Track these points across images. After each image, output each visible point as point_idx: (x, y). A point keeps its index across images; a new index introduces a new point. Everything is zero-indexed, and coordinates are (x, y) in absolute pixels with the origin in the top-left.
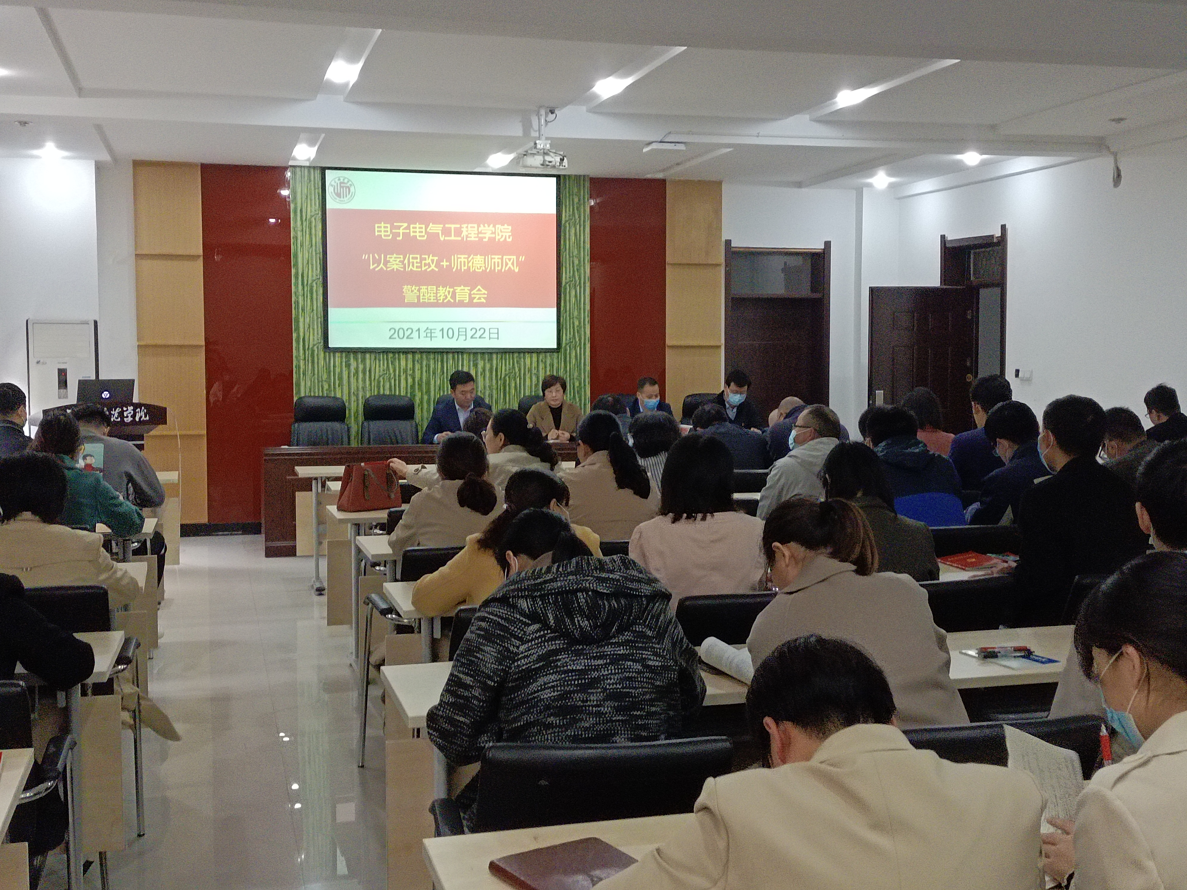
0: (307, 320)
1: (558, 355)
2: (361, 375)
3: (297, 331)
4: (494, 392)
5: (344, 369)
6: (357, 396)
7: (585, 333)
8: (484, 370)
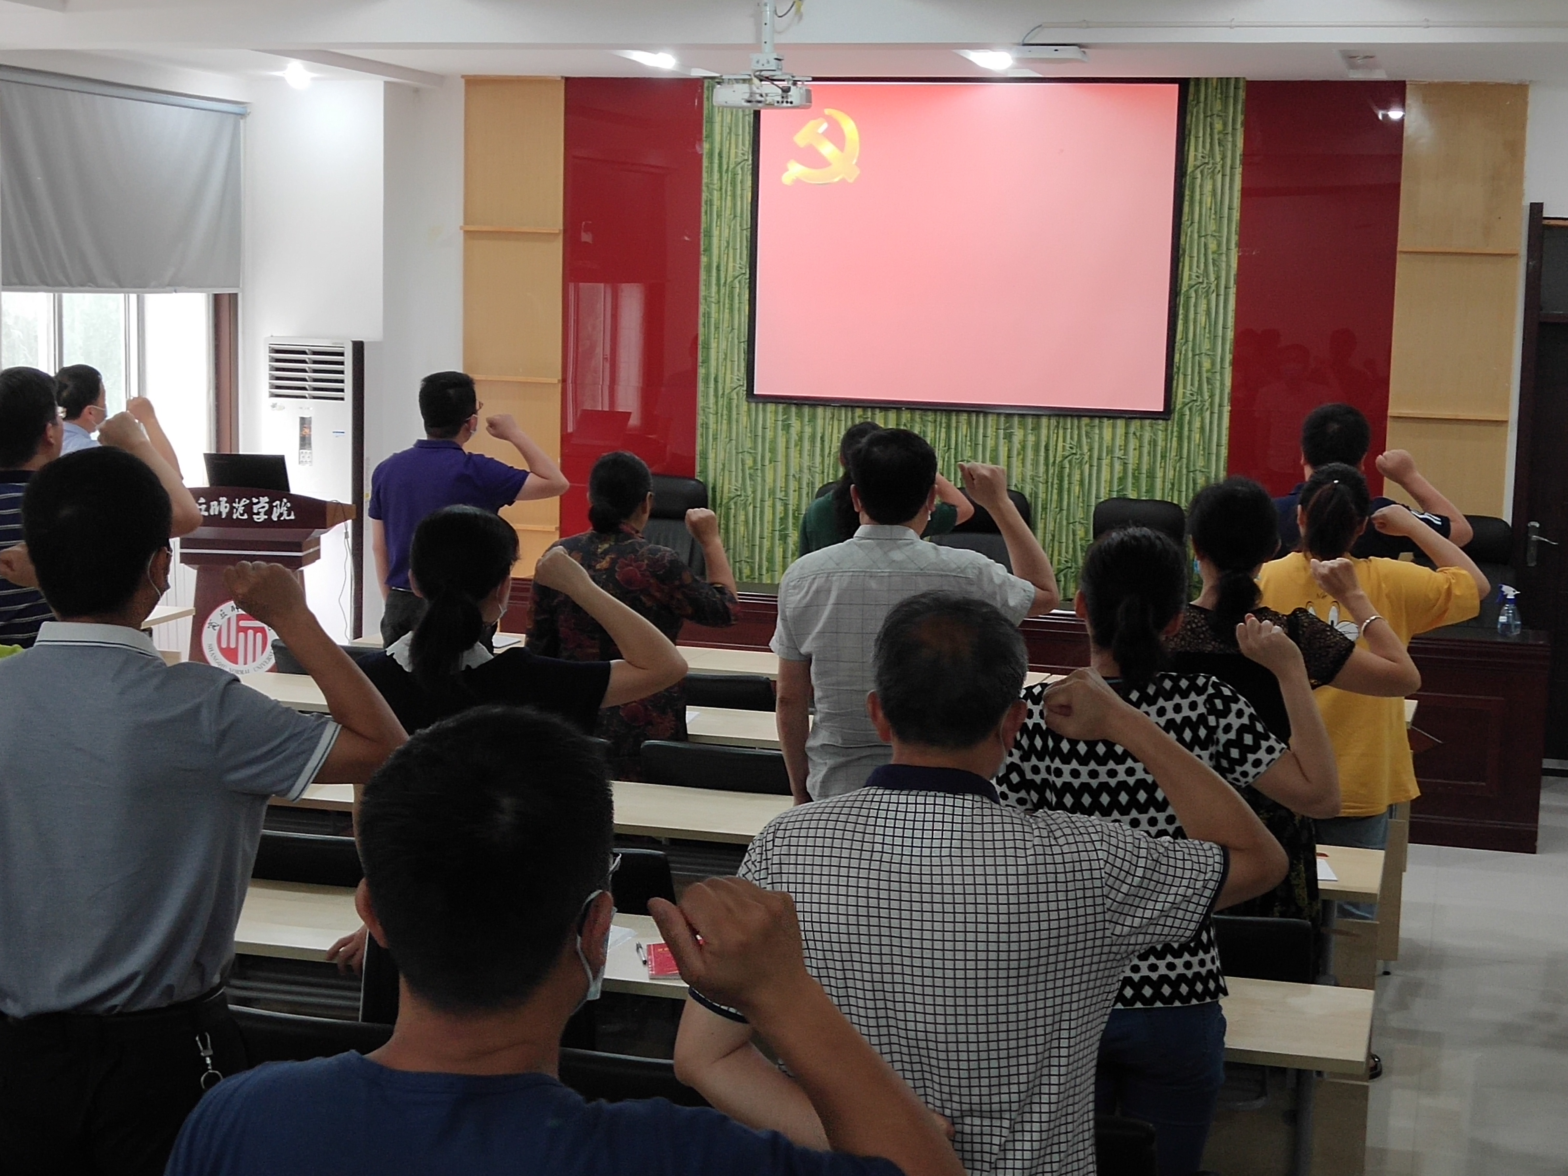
0: (723, 345)
1: (1167, 425)
2: (807, 445)
3: (705, 365)
4: (1041, 487)
5: (780, 432)
6: (799, 481)
7: (1222, 384)
8: (1024, 448)
